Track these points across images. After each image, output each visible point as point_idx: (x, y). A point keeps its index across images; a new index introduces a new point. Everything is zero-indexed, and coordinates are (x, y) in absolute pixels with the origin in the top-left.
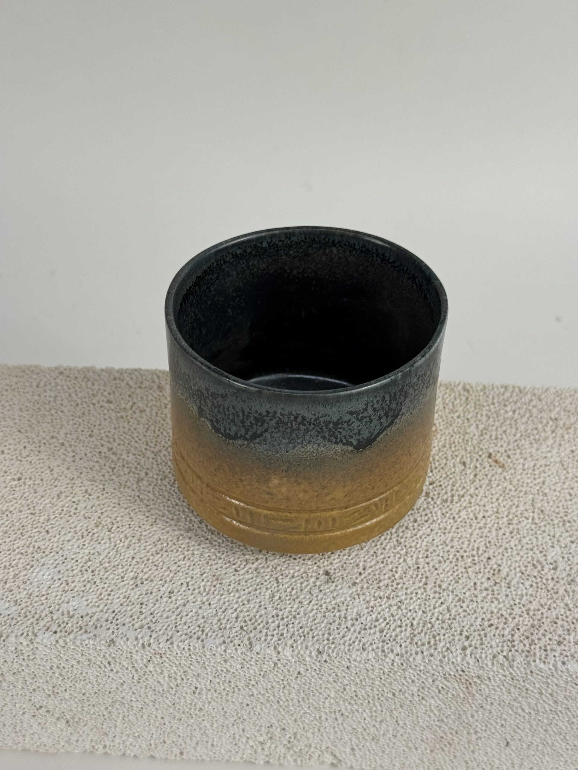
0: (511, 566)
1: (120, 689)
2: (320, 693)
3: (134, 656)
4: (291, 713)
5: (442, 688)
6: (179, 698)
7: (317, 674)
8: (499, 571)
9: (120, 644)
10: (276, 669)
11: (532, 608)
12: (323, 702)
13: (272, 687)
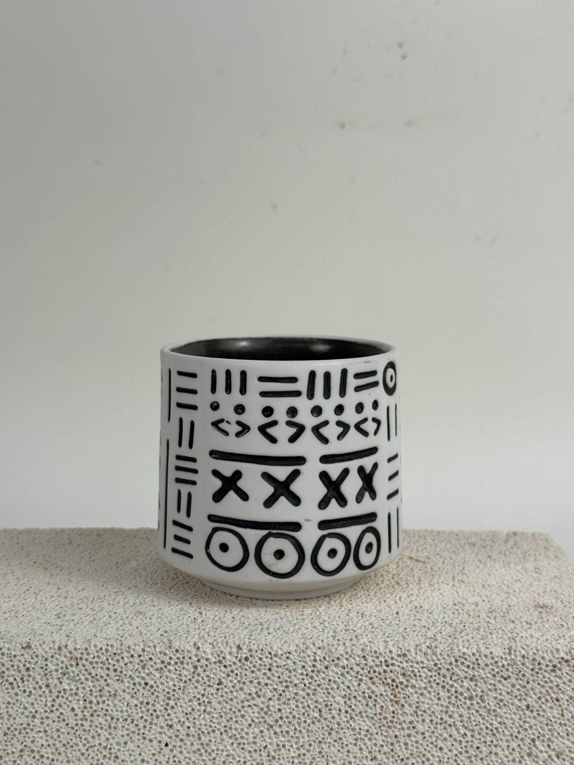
0: (432, 604)
1: (32, 724)
2: (243, 716)
3: (50, 665)
4: (214, 755)
5: (370, 697)
6: (93, 737)
7: (239, 682)
8: (421, 607)
9: (36, 646)
10: (196, 677)
11: (454, 623)
12: (247, 733)
13: (193, 709)
